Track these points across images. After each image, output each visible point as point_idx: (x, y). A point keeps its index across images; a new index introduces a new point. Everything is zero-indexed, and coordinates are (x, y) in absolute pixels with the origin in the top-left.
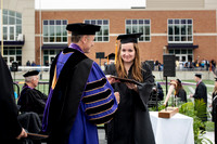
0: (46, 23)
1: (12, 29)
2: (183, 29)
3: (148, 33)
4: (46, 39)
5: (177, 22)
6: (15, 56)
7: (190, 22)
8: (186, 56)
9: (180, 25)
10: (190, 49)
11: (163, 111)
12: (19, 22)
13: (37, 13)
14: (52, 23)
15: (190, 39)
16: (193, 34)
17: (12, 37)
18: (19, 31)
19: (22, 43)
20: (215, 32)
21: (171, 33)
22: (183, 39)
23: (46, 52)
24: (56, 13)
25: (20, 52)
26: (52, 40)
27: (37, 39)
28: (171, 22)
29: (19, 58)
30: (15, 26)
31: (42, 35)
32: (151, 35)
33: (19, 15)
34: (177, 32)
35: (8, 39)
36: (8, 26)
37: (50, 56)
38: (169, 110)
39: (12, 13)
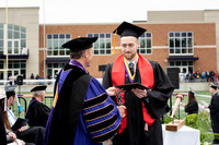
0: (50, 37)
1: (16, 43)
2: (184, 42)
3: (149, 46)
4: (50, 53)
5: (178, 35)
6: (19, 70)
7: (190, 35)
8: (187, 67)
9: (181, 38)
10: (191, 61)
11: (170, 124)
12: (24, 36)
13: (41, 27)
14: (56, 37)
15: (190, 51)
16: (194, 47)
17: (16, 51)
18: (24, 45)
19: (26, 57)
20: (215, 44)
21: (172, 45)
22: (184, 51)
23: (49, 65)
24: (59, 27)
25: (24, 66)
26: (56, 53)
27: (41, 53)
28: (171, 35)
29: (23, 72)
30: (19, 40)
31: (46, 49)
32: (153, 47)
33: (24, 30)
34: (178, 45)
35: (13, 53)
36: (13, 41)
37: (54, 69)
38: (176, 123)
39: (17, 28)
